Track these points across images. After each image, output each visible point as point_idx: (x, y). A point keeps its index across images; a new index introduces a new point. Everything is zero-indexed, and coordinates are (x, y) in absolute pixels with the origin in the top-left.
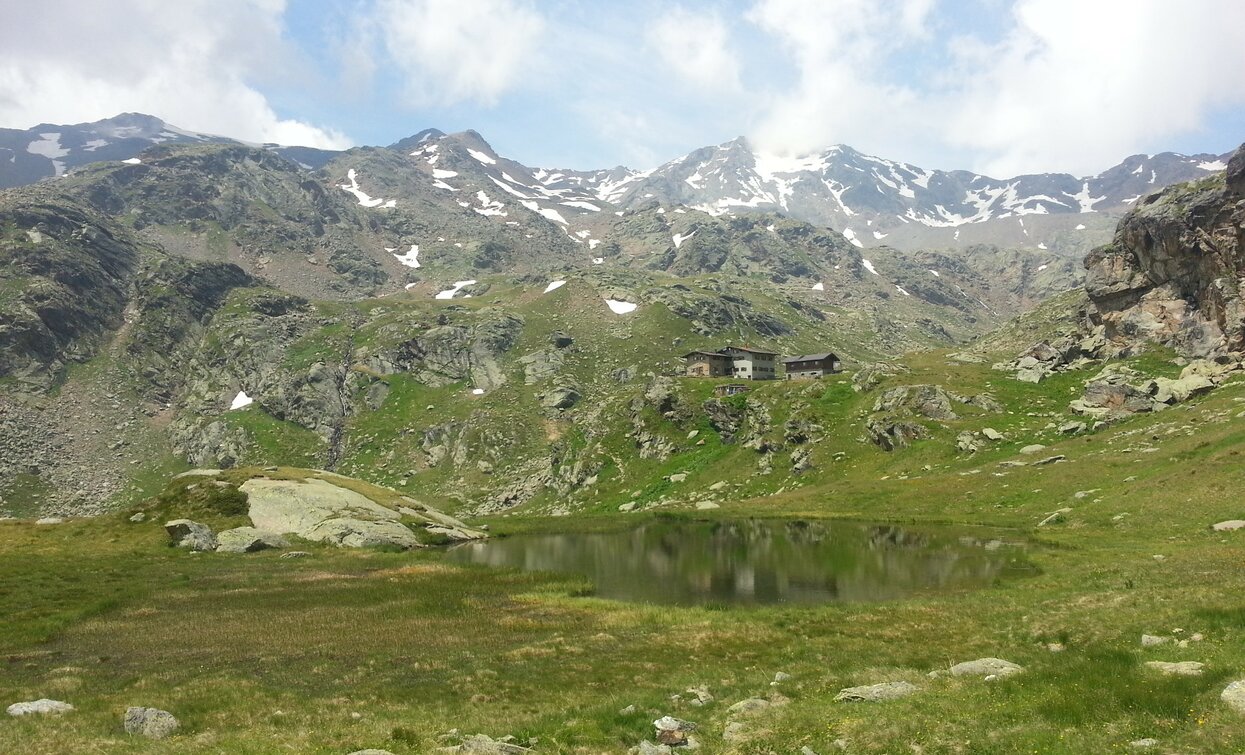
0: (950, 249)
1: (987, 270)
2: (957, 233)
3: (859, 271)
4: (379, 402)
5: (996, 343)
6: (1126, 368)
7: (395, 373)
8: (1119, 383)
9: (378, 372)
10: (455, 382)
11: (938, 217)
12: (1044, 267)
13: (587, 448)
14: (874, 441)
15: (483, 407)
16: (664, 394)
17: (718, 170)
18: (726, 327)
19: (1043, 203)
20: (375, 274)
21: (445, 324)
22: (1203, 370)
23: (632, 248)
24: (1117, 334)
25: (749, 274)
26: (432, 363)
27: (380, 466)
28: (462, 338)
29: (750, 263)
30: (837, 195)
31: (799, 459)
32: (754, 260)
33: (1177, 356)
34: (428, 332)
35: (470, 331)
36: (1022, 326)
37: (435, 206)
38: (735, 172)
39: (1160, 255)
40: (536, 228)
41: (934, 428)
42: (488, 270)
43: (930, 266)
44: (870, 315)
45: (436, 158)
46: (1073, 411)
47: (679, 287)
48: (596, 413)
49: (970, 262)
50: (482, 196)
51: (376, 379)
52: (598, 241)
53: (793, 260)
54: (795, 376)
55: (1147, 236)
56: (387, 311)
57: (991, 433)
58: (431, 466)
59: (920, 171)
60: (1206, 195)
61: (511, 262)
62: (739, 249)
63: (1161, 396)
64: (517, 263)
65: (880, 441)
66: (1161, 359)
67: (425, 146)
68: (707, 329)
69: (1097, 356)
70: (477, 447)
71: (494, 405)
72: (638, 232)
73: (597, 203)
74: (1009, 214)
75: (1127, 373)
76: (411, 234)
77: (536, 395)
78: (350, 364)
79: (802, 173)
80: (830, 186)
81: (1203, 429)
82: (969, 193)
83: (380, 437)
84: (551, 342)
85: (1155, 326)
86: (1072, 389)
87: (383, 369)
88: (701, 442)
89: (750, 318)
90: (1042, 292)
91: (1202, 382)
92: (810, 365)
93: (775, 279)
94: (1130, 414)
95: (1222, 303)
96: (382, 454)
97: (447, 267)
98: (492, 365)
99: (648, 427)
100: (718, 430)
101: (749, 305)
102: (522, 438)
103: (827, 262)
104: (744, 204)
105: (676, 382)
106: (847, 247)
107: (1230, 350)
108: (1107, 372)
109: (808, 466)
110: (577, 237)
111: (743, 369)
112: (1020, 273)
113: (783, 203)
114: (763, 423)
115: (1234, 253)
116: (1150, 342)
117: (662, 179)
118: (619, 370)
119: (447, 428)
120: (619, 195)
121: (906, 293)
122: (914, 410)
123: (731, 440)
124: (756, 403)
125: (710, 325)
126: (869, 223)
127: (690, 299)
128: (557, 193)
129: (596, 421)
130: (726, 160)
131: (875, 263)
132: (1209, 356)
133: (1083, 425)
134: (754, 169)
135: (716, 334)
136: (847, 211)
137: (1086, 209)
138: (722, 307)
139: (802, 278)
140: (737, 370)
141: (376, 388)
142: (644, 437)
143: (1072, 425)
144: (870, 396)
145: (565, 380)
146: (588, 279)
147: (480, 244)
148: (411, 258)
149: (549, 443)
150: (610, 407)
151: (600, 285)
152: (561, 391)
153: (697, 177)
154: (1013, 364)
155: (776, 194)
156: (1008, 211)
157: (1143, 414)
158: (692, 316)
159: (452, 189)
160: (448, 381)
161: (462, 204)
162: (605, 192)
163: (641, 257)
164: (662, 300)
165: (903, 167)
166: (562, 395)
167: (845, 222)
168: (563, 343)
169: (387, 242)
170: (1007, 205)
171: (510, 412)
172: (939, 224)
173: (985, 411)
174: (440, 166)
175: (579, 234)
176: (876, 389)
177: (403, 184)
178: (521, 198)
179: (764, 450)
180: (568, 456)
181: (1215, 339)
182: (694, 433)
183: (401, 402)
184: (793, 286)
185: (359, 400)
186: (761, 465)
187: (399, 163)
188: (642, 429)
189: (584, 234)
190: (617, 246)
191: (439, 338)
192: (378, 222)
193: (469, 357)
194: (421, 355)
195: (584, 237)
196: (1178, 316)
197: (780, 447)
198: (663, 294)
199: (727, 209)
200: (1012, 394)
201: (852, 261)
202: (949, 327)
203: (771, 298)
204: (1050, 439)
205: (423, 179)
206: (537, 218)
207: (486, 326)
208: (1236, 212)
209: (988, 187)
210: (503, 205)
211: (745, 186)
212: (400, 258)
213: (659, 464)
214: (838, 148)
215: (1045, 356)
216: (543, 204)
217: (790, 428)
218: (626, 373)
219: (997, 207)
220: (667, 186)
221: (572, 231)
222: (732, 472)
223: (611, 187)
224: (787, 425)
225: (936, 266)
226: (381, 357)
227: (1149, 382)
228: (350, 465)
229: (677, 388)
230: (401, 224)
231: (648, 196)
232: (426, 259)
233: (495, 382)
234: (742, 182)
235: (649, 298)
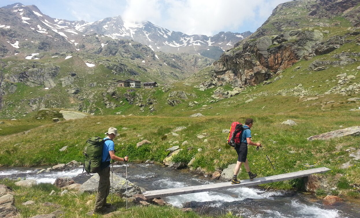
0: (177, 53)
1: (186, 59)
2: (179, 49)
3: (154, 58)
4: (14, 91)
5: (190, 80)
6: (222, 88)
7: (18, 82)
8: (221, 92)
9: (13, 82)
10: (39, 85)
11: (174, 44)
12: (200, 60)
13: (91, 105)
14: (169, 104)
15: (49, 93)
16: (113, 91)
17: (113, 25)
18: (121, 72)
19: (200, 42)
20: (4, 50)
21: (35, 68)
22: (237, 89)
23: (88, 46)
24: (220, 80)
25: (124, 57)
26: (31, 79)
27: (16, 111)
28: (41, 72)
29: (125, 54)
30: (147, 35)
31: (152, 108)
32: (126, 53)
33: (232, 86)
34: (29, 70)
35: (43, 70)
36: (197, 76)
37: (24, 29)
38: (118, 26)
39: (229, 64)
40: (58, 38)
41: (183, 101)
42: (43, 50)
43: (172, 58)
44: (159, 70)
45: (23, 13)
46: (212, 97)
47: (107, 60)
48: (92, 96)
49: (182, 57)
50: (39, 26)
51: (12, 84)
52: (78, 44)
53: (136, 54)
54: (146, 87)
55: (227, 59)
56: (13, 62)
57: (196, 102)
58: (33, 111)
59: (169, 31)
60: (239, 51)
61: (50, 48)
62: (121, 49)
63: (229, 95)
64: (52, 49)
65: (171, 104)
66: (229, 87)
67: (18, 9)
68: (116, 73)
69: (216, 85)
70: (48, 105)
71: (52, 93)
72: (90, 41)
73: (76, 31)
74: (191, 45)
75: (222, 89)
76: (16, 37)
77: (66, 90)
78: (3, 79)
79: (137, 28)
80: (145, 33)
81: (238, 102)
82: (181, 38)
83: (15, 102)
84: (70, 74)
85: (228, 79)
86: (211, 93)
87: (14, 81)
88: (124, 104)
89: (128, 70)
90: (200, 66)
91: (237, 92)
92: (150, 85)
93: (132, 59)
94: (223, 98)
95: (241, 75)
96: (16, 107)
97: (29, 48)
98: (51, 81)
99: (108, 100)
100: (128, 101)
101: (127, 66)
102: (63, 103)
103: (146, 55)
104: (121, 35)
105: (115, 88)
106: (151, 51)
107: (242, 85)
108: (218, 89)
109: (154, 110)
110: (71, 42)
111: (133, 85)
112: (194, 61)
113: (132, 36)
114: (140, 99)
115: (244, 64)
116: (227, 82)
117: (96, 26)
118: (91, 83)
119: (38, 99)
120: (82, 29)
121: (166, 65)
122: (178, 97)
123: (132, 104)
124: (138, 94)
125: (117, 72)
126: (156, 44)
127: (111, 64)
128: (63, 27)
129: (92, 98)
130: (115, 22)
131: (158, 56)
132: (238, 86)
133: (214, 101)
134: (124, 25)
135: (119, 74)
136: (150, 40)
137: (210, 45)
138: (120, 67)
139: (139, 59)
140: (131, 85)
141: (12, 87)
142: (108, 102)
143: (212, 101)
144: (167, 93)
145: (75, 86)
146: (79, 56)
147: (40, 42)
148: (16, 45)
149: (71, 104)
150: (96, 94)
151: (83, 58)
152: (74, 89)
153: (106, 26)
154: (198, 86)
155: (130, 33)
156: (191, 44)
157: (226, 98)
158: (112, 69)
159: (28, 24)
160: (36, 85)
161: (32, 29)
162: (77, 27)
163: (91, 49)
164: (103, 64)
165: (165, 29)
166: (75, 90)
167: (149, 43)
168: (73, 75)
169: (7, 39)
170: (191, 42)
171: (58, 95)
172: (174, 46)
173: (194, 97)
174: (24, 16)
175: (71, 41)
176: (169, 91)
177: (12, 21)
178: (51, 28)
179: (141, 106)
180: (84, 107)
181: (240, 83)
182: (121, 102)
183: (21, 91)
184: (136, 61)
185: (7, 90)
186: (141, 110)
187: (10, 14)
188: (107, 100)
189: (73, 41)
190: (84, 45)
191: (33, 72)
192: (4, 33)
193: (43, 78)
194: (27, 77)
195: (73, 42)
196: (232, 77)
197: (146, 105)
198: (103, 62)
199: (116, 37)
200: (199, 94)
201: (152, 55)
202: (177, 74)
203: (133, 65)
204: (208, 104)
205: (19, 20)
206: (57, 35)
207: (48, 69)
208: (244, 56)
209: (186, 37)
210: (46, 30)
211: (121, 30)
212: (12, 45)
213: (112, 110)
214: (147, 22)
215: (205, 85)
216: (59, 30)
217: (148, 101)
218: (93, 84)
219: (188, 43)
220: (97, 28)
221: (69, 39)
222: (134, 111)
223: (80, 26)
224: (147, 100)
225: (174, 58)
226: (13, 77)
227: (227, 92)
228: (6, 110)
229: (116, 90)
230: (12, 34)
231: (92, 30)
232: (22, 46)
233: (52, 86)
234: (120, 29)
235: (99, 63)
